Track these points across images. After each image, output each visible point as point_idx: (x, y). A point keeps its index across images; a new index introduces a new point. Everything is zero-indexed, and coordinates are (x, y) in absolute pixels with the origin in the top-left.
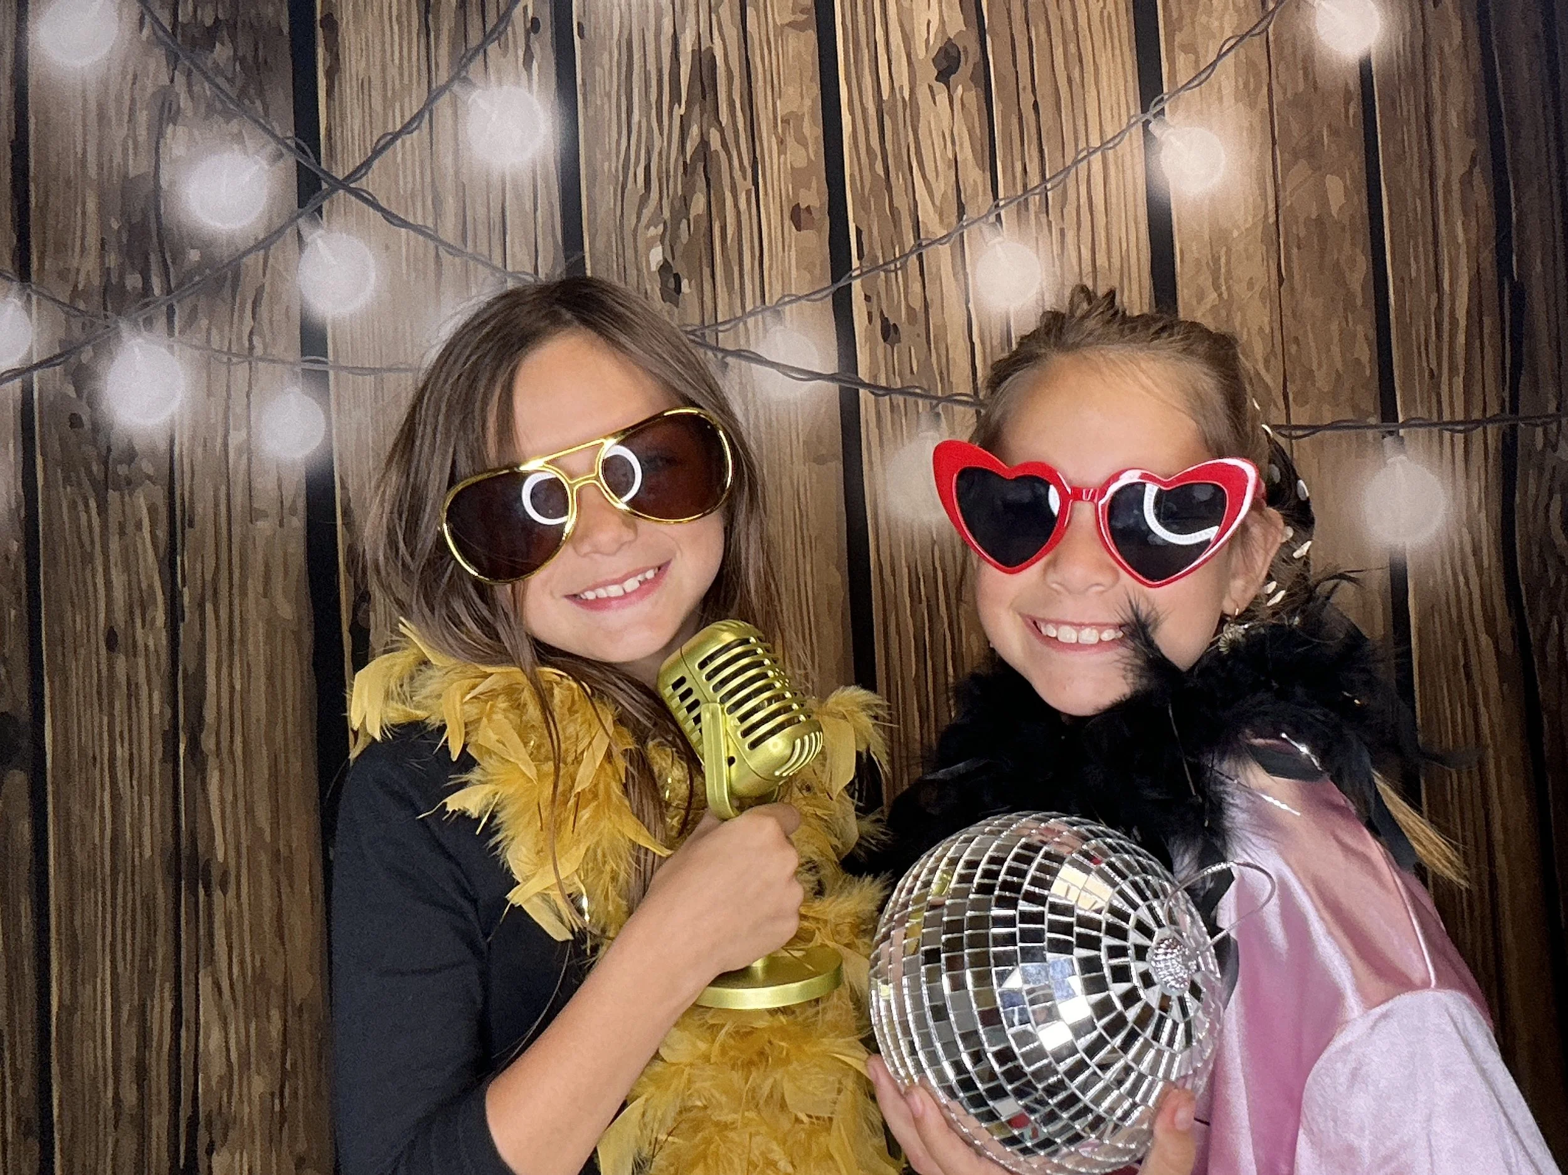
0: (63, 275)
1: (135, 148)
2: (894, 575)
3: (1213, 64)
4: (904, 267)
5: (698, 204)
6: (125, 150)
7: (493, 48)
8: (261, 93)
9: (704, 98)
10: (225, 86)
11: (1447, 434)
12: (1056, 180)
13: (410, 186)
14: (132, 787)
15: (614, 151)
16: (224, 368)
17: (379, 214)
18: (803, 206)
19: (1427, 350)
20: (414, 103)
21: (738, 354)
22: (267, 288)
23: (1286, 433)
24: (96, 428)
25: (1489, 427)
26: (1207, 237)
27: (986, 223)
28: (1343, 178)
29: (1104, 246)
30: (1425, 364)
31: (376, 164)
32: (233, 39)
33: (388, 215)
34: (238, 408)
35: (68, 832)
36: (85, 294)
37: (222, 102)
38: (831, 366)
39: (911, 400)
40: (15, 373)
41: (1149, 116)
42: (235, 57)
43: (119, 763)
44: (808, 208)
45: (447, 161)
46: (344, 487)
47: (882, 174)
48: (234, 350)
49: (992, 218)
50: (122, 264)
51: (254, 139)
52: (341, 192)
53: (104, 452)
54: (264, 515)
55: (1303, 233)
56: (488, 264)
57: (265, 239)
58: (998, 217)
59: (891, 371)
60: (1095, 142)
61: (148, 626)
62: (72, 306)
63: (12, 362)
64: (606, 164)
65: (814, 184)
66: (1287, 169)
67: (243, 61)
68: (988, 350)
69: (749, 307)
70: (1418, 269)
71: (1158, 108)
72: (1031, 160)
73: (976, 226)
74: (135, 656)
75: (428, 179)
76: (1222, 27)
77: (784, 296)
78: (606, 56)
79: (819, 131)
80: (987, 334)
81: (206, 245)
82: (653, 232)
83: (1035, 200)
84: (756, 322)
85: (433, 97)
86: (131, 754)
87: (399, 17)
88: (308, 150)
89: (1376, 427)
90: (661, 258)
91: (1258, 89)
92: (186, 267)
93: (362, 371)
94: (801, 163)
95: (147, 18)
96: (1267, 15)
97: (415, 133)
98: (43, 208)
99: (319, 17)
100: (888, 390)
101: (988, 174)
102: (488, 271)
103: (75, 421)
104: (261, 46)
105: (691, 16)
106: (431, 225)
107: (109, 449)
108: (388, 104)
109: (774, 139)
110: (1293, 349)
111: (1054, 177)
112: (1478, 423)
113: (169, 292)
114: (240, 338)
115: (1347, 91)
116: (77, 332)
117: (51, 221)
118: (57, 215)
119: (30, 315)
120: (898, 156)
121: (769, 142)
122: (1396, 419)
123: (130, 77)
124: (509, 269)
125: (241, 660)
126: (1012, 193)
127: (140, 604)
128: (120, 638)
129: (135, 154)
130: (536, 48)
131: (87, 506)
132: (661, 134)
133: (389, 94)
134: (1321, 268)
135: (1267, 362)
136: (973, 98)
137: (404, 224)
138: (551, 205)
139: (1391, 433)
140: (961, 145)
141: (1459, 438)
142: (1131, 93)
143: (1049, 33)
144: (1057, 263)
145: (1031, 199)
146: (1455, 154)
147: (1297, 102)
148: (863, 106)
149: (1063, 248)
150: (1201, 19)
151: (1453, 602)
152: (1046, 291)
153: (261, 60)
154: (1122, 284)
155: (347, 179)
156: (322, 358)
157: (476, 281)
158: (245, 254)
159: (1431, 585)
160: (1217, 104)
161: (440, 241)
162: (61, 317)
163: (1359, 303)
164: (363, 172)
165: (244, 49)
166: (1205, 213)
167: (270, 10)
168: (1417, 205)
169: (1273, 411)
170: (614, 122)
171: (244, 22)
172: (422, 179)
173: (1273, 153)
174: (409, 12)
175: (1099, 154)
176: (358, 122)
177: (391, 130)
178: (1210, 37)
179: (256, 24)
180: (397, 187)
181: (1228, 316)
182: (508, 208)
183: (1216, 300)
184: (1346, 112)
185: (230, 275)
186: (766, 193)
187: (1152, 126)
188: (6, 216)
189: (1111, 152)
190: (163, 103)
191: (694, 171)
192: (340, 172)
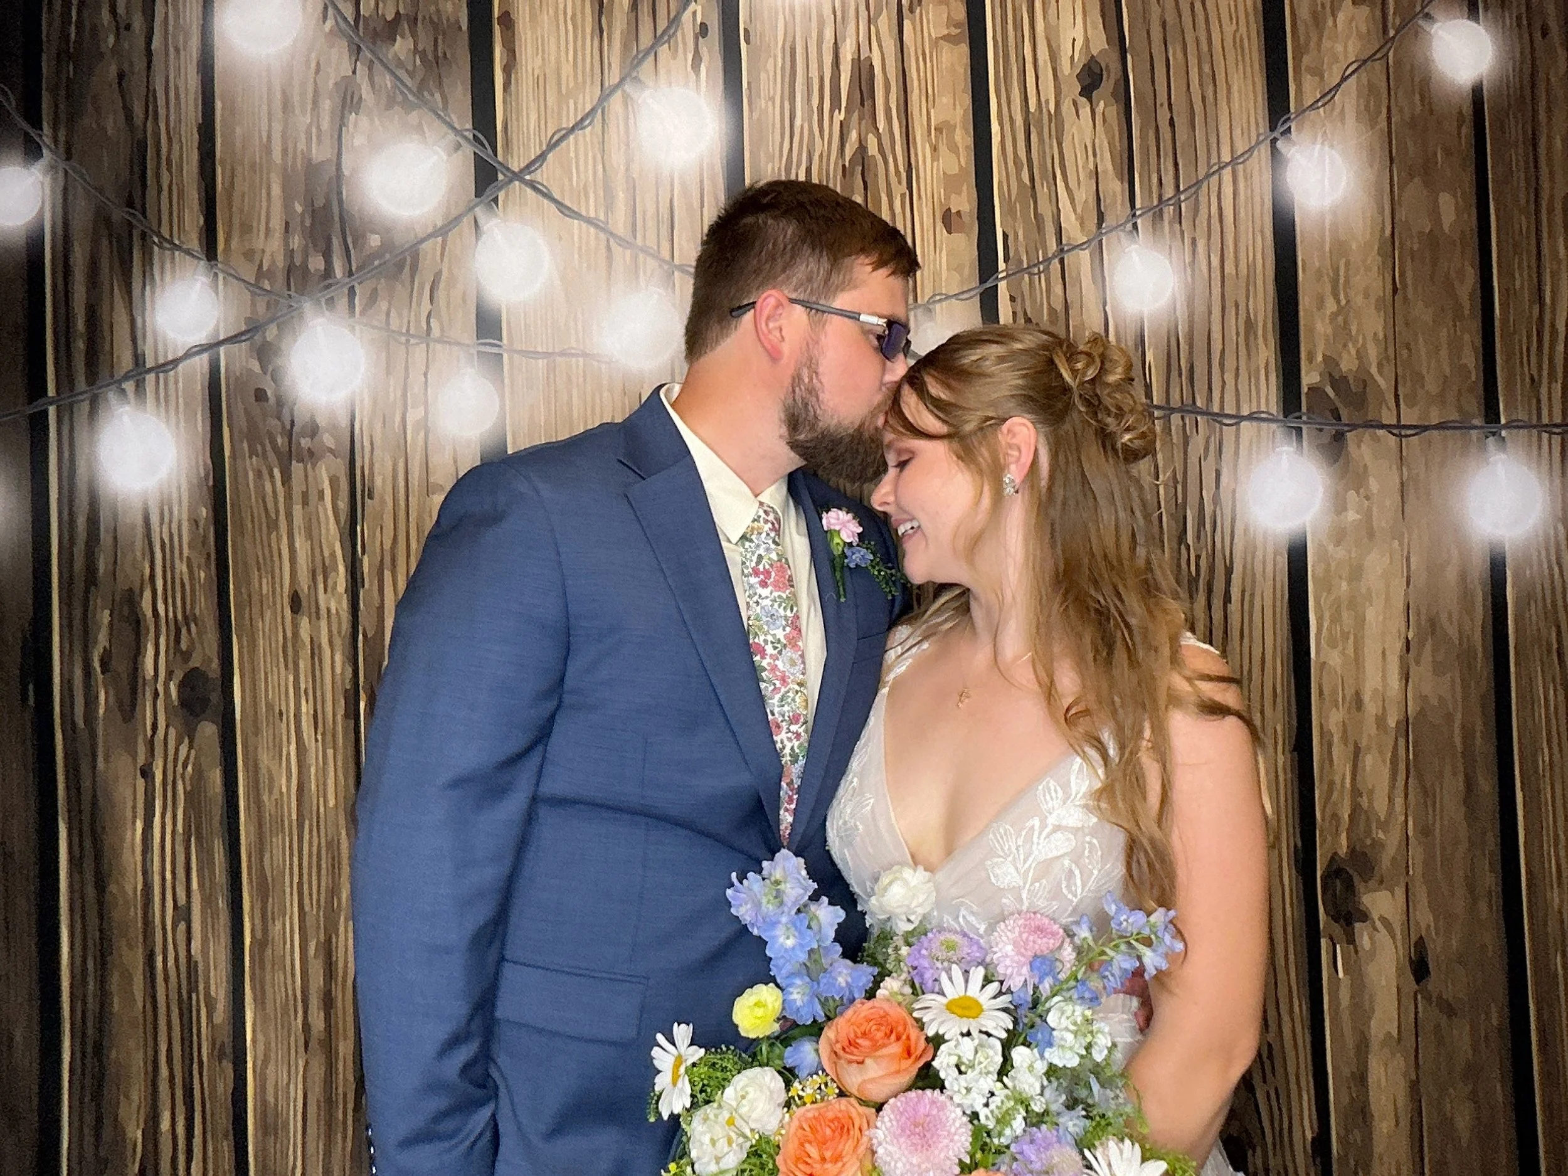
0: (249, 255)
1: (319, 137)
3: (1339, 85)
4: (1047, 270)
6: (309, 140)
7: (663, 50)
8: (440, 86)
9: (862, 104)
10: (407, 80)
11: (1545, 436)
12: (1187, 194)
13: (583, 180)
14: (317, 740)
15: (776, 153)
16: (403, 347)
17: (553, 206)
18: (953, 211)
19: (1528, 356)
20: (588, 98)
22: (445, 275)
23: (1395, 431)
24: (280, 403)
26: (1327, 249)
27: (1123, 231)
28: (1455, 196)
29: (1232, 255)
30: (1526, 369)
31: (550, 156)
32: (414, 35)
33: (560, 205)
34: (416, 388)
35: (257, 782)
36: (270, 275)
37: (402, 93)
40: (202, 349)
41: (1276, 134)
42: (416, 51)
43: (304, 719)
44: (959, 212)
45: (617, 159)
47: (1028, 183)
48: (412, 331)
49: (1129, 226)
50: (306, 246)
51: (433, 130)
52: (517, 183)
53: (288, 427)
54: (441, 488)
55: (1416, 247)
56: (656, 256)
57: (441, 229)
58: (1135, 226)
60: (1226, 157)
61: (329, 589)
62: (257, 285)
63: (201, 337)
64: (770, 166)
65: (965, 194)
66: (1403, 186)
67: (423, 55)
70: (1522, 282)
71: (1286, 126)
72: (1166, 174)
73: (1115, 232)
74: (318, 618)
75: (600, 174)
76: (1347, 53)
77: (934, 295)
78: (771, 60)
79: (970, 141)
80: (1122, 335)
81: (386, 231)
83: (1168, 212)
85: (605, 96)
86: (315, 711)
87: (574, 15)
88: (485, 142)
89: (1482, 427)
91: (1379, 112)
92: (366, 251)
93: (535, 355)
94: (953, 170)
95: (330, 11)
96: (1388, 41)
97: (589, 129)
98: (230, 188)
99: (496, 15)
101: (1127, 186)
102: (657, 264)
103: (260, 395)
104: (440, 41)
105: (851, 25)
106: (602, 217)
107: (292, 422)
108: (562, 98)
109: (927, 145)
110: (1405, 352)
111: (1189, 187)
113: (351, 274)
114: (418, 321)
115: (1460, 113)
116: (261, 308)
117: (236, 203)
118: (243, 196)
119: (217, 294)
120: (1043, 166)
121: (924, 148)
122: (1499, 422)
123: (313, 65)
124: (677, 261)
126: (1148, 203)
127: (322, 570)
128: (304, 603)
129: (319, 141)
130: (704, 51)
131: (272, 476)
132: (822, 137)
133: (564, 92)
134: (1432, 278)
135: (1380, 365)
136: (1113, 112)
137: (577, 216)
139: (1494, 434)
140: (1102, 155)
141: (1556, 440)
142: (1260, 111)
143: (1185, 54)
144: (1189, 270)
145: (1165, 210)
147: (1413, 123)
148: (1011, 117)
149: (1194, 258)
150: (1326, 44)
151: (1548, 593)
152: (1178, 296)
153: (440, 54)
154: (1248, 291)
155: (521, 171)
156: (495, 342)
157: (645, 272)
158: (423, 240)
159: (1528, 572)
160: (1339, 124)
161: (611, 233)
162: (247, 296)
163: (1467, 312)
164: (537, 165)
165: (425, 43)
166: (1327, 226)
167: (449, 7)
168: (1523, 222)
169: (1384, 411)
170: (778, 125)
171: (424, 17)
172: (595, 173)
173: (1391, 171)
174: (583, 13)
175: (1230, 168)
176: (533, 117)
177: (564, 126)
178: (1336, 60)
179: (436, 20)
180: (571, 180)
181: (1346, 322)
182: (676, 204)
183: (1334, 308)
184: (1459, 134)
185: (409, 259)
186: (920, 197)
187: (1279, 144)
188: (193, 196)
189: (1241, 167)
190: (345, 93)
191: (852, 176)
192: (516, 163)
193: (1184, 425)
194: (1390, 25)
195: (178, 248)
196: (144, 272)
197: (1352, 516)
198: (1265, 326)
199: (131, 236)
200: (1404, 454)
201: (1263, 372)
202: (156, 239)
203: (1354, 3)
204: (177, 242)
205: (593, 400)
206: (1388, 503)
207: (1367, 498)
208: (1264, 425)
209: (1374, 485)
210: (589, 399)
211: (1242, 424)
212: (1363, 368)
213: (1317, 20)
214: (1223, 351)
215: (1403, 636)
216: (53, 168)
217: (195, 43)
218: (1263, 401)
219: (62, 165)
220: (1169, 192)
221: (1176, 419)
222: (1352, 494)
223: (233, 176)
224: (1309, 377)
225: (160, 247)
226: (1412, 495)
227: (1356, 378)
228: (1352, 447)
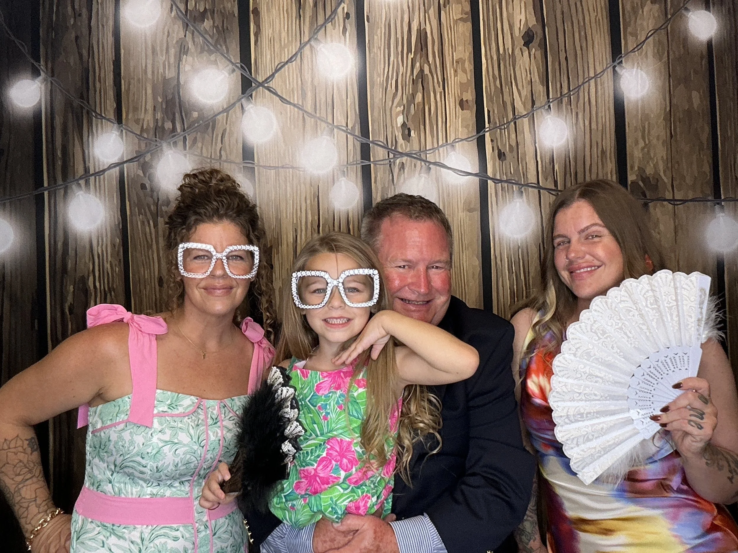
0: (137, 121)
1: (169, 66)
2: (501, 261)
3: (644, 41)
4: (508, 127)
5: (419, 97)
6: (164, 68)
7: (329, 26)
8: (225, 42)
9: (422, 50)
10: (210, 40)
13: (292, 86)
15: (382, 73)
17: (278, 98)
18: (464, 100)
19: (734, 167)
20: (294, 47)
21: (435, 164)
22: (228, 130)
23: (672, 202)
24: (152, 190)
26: (640, 117)
27: (544, 109)
28: (699, 93)
29: (595, 118)
30: (733, 173)
31: (276, 75)
32: (213, 18)
33: (281, 98)
36: (147, 131)
37: (207, 45)
38: (476, 170)
39: (510, 185)
40: (116, 165)
41: (615, 64)
42: (214, 26)
44: (467, 100)
45: (307, 76)
47: (499, 87)
48: (213, 157)
49: (547, 107)
50: (164, 117)
51: (222, 62)
52: (261, 88)
53: (156, 201)
55: (681, 116)
56: (326, 121)
57: (227, 108)
58: (549, 106)
59: (502, 173)
60: (592, 74)
62: (140, 135)
63: (115, 160)
64: (379, 79)
65: (469, 91)
66: (675, 88)
67: (217, 27)
68: (544, 166)
69: (440, 143)
70: (731, 133)
71: (620, 60)
72: (564, 83)
73: (540, 109)
75: (300, 84)
76: (648, 26)
77: (456, 139)
78: (379, 31)
79: (472, 67)
80: (544, 158)
81: (201, 110)
82: (399, 109)
83: (565, 100)
84: (444, 151)
85: (302, 47)
87: (287, 10)
88: (246, 68)
90: (402, 120)
91: (663, 53)
92: (191, 120)
93: (270, 168)
94: (464, 81)
95: (174, 8)
96: (667, 20)
97: (295, 62)
98: (128, 90)
99: (251, 9)
100: (501, 181)
101: (545, 87)
102: (326, 125)
103: (143, 186)
104: (225, 22)
105: (417, 13)
106: (301, 104)
107: (158, 199)
108: (282, 48)
109: (452, 70)
110: (676, 166)
111: (574, 89)
113: (184, 130)
114: (215, 152)
115: (702, 55)
116: (143, 146)
117: (131, 97)
118: (134, 94)
119: (122, 138)
120: (506, 78)
121: (450, 71)
122: (720, 198)
123: (166, 33)
124: (335, 124)
126: (555, 97)
128: (165, 282)
129: (169, 69)
130: (348, 26)
131: (149, 223)
132: (403, 65)
133: (283, 44)
134: (689, 131)
135: (665, 172)
136: (539, 54)
137: (289, 103)
138: (354, 97)
139: (718, 204)
140: (534, 75)
142: (608, 53)
143: (573, 28)
144: (574, 127)
145: (564, 99)
147: (680, 59)
148: (491, 56)
149: (577, 121)
150: (639, 22)
152: (570, 139)
153: (225, 28)
154: (602, 137)
155: (263, 82)
156: (251, 162)
157: (320, 129)
158: (217, 115)
159: (735, 270)
160: (645, 59)
161: (306, 112)
162: (136, 141)
163: (705, 147)
164: (271, 79)
165: (218, 22)
166: (640, 107)
167: (229, 5)
168: (731, 104)
169: (667, 193)
170: (382, 60)
171: (218, 11)
172: (297, 82)
173: (669, 81)
174: (292, 8)
175: (594, 80)
176: (269, 57)
177: (283, 61)
178: (643, 29)
179: (223, 11)
180: (286, 86)
181: (648, 151)
182: (335, 96)
183: (643, 145)
184: (701, 65)
185: (211, 124)
186: (449, 93)
187: (617, 68)
188: (111, 93)
189: (599, 79)
190: (181, 46)
191: (417, 83)
192: (260, 78)
194: (669, 12)
195: (105, 118)
196: (89, 129)
198: (610, 154)
199: (82, 113)
200: (676, 213)
201: (609, 175)
202: (94, 114)
203: (652, 3)
204: (104, 115)
205: (297, 187)
206: (668, 236)
207: (659, 233)
209: (662, 227)
210: (295, 188)
212: (657, 173)
213: (634, 10)
214: (591, 164)
216: (45, 80)
217: (111, 23)
219: (50, 79)
220: (565, 91)
223: (129, 85)
224: (631, 177)
225: (96, 117)
226: (680, 233)
227: (653, 178)
228: (651, 209)
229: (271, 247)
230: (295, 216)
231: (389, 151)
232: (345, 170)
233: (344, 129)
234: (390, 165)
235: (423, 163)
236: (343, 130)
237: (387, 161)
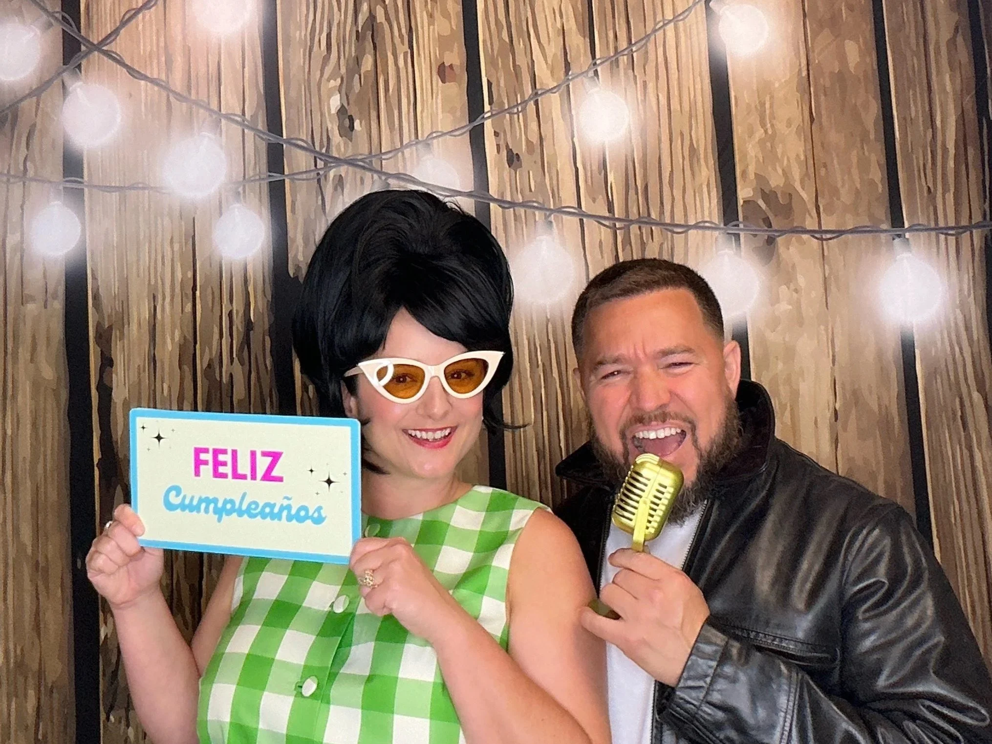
4: (524, 109)
5: (368, 63)
11: (942, 237)
12: (639, 45)
13: (148, 49)
15: (303, 24)
16: (5, 186)
17: (125, 70)
18: (447, 64)
19: (925, 172)
21: (397, 176)
22: (38, 127)
23: (816, 235)
25: (974, 231)
26: (755, 88)
27: (587, 77)
28: (858, 42)
29: (676, 93)
30: (924, 184)
31: (122, 31)
33: (131, 70)
34: (14, 217)
38: (469, 186)
39: (529, 211)
44: (451, 66)
45: (175, 30)
46: (94, 278)
47: (507, 40)
48: (12, 173)
49: (591, 73)
51: (31, 13)
52: (96, 53)
54: (32, 299)
55: (828, 84)
56: (206, 108)
57: (36, 89)
58: (596, 72)
59: (514, 189)
60: (669, 16)
64: (297, 33)
65: (456, 49)
66: (815, 34)
68: (589, 174)
69: (405, 141)
70: (917, 111)
72: (620, 32)
73: (580, 78)
75: (162, 44)
77: (432, 133)
79: (459, 8)
80: (587, 161)
82: (332, 83)
83: (624, 60)
84: (411, 154)
88: (71, 21)
89: (886, 231)
90: (339, 103)
93: (110, 189)
94: (447, 32)
97: (154, 8)
100: (513, 204)
101: (588, 40)
102: (207, 114)
106: (163, 77)
109: (425, 13)
110: (823, 171)
111: (639, 42)
112: (965, 229)
114: (17, 164)
120: (520, 27)
121: (422, 17)
122: (903, 225)
124: (223, 112)
125: (12, 409)
126: (606, 54)
132: (340, 9)
134: (843, 111)
135: (802, 182)
137: (145, 78)
138: (256, 65)
139: (899, 236)
140: (568, 18)
141: (952, 240)
144: (641, 107)
145: (621, 59)
146: (943, 23)
149: (645, 95)
151: (951, 367)
152: (632, 128)
154: (690, 123)
155: (100, 43)
156: (79, 180)
157: (198, 120)
158: (22, 100)
159: (933, 354)
161: (171, 90)
163: (872, 137)
164: (113, 38)
166: (754, 69)
168: (915, 62)
169: (808, 219)
172: (158, 43)
173: (804, 24)
175: (672, 24)
177: (134, 6)
180: (139, 50)
181: (772, 147)
182: (222, 65)
183: (763, 135)
185: (10, 115)
186: (419, 54)
187: (712, 4)
189: (681, 23)
191: (364, 38)
192: (96, 38)
193: (642, 233)
197: (784, 307)
198: (705, 149)
200: (826, 254)
201: (705, 189)
205: (156, 222)
206: (813, 294)
207: (796, 291)
208: (708, 232)
209: (801, 281)
211: (690, 231)
212: (788, 184)
214: (672, 171)
215: (831, 406)
218: (706, 213)
221: (634, 229)
222: (784, 287)
224: (744, 192)
226: (833, 288)
227: (783, 193)
228: (781, 249)
229: (110, 328)
230: (152, 271)
231: (317, 156)
232: (241, 190)
233: (239, 119)
234: (319, 181)
235: (376, 176)
236: (237, 122)
237: (313, 174)
